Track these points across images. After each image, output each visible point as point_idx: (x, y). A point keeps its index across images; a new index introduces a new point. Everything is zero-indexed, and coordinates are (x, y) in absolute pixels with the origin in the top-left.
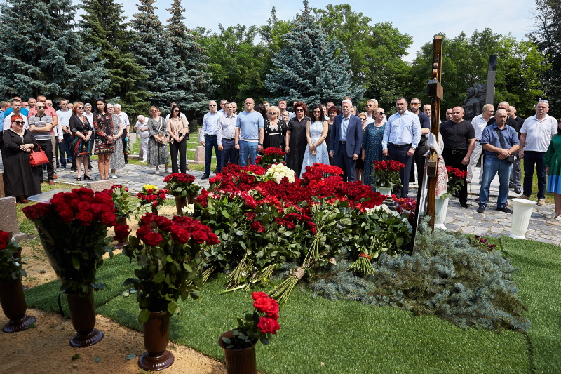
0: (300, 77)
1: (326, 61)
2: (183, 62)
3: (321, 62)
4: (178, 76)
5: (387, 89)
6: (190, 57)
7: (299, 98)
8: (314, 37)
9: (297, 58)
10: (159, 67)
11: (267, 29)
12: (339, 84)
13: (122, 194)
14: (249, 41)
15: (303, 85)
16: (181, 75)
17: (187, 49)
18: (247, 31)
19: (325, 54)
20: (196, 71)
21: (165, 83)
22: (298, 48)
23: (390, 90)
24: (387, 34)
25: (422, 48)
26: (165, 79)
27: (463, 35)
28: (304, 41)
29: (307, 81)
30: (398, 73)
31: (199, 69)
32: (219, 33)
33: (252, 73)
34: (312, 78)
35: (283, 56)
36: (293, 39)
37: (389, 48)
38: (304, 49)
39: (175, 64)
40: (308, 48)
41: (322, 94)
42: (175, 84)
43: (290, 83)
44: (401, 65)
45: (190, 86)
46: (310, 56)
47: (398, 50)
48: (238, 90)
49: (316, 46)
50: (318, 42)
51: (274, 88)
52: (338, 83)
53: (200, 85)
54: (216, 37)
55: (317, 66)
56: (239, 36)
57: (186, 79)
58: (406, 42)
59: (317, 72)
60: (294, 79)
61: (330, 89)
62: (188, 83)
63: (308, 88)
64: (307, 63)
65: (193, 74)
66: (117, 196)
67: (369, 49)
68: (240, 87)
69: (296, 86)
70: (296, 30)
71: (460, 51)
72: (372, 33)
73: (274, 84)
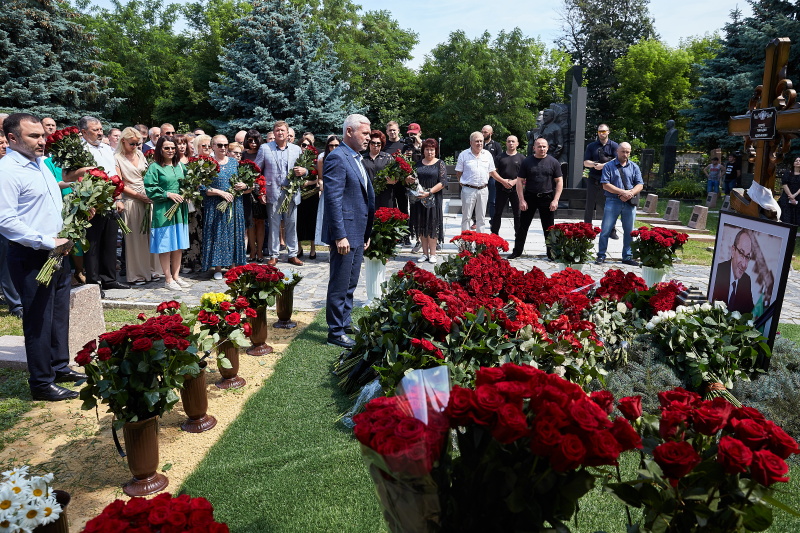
0: (270, 87)
1: (307, 64)
2: (56, 56)
3: (302, 65)
4: (48, 81)
5: (388, 108)
6: (67, 47)
7: (269, 120)
8: (286, 26)
9: (263, 58)
10: (11, 63)
11: (198, 9)
12: (329, 99)
14: (165, 27)
15: (275, 101)
16: (52, 79)
17: (61, 32)
18: (163, 9)
19: (305, 54)
20: (80, 73)
21: (26, 92)
22: (262, 42)
23: (392, 108)
24: (384, 27)
25: (433, 51)
26: (26, 85)
27: (487, 34)
28: (272, 32)
29: (282, 94)
30: (403, 85)
31: (88, 69)
32: (112, 10)
33: (178, 80)
34: (289, 89)
35: (239, 54)
36: (253, 26)
37: (387, 48)
38: (273, 44)
39: (42, 59)
40: (279, 43)
41: (306, 114)
42: (46, 94)
43: (253, 97)
44: (405, 73)
45: (74, 98)
46: (282, 56)
47: (400, 52)
48: (153, 106)
49: (293, 40)
50: (293, 34)
51: (227, 104)
52: (327, 99)
53: (90, 98)
54: (106, 16)
55: (296, 70)
56: (149, 16)
57: (64, 86)
58: (408, 41)
59: (294, 81)
60: (261, 90)
61: (316, 107)
62: (70, 94)
63: (282, 106)
64: (279, 66)
65: (76, 78)
67: (360, 48)
68: (157, 103)
69: (264, 101)
70: (256, 13)
71: (484, 56)
72: (360, 26)
73: (229, 99)
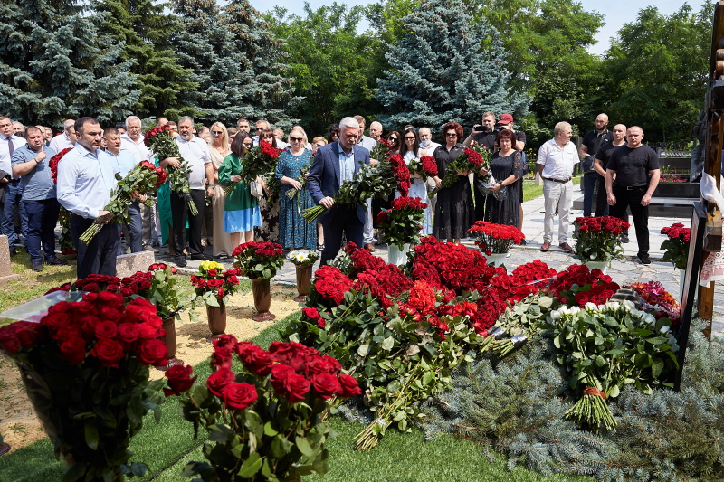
0: (430, 81)
1: (469, 56)
2: (250, 62)
3: (463, 58)
4: (242, 84)
5: (564, 97)
6: (260, 54)
7: (428, 114)
8: (450, 19)
9: (425, 53)
10: (214, 71)
11: (378, 8)
12: (490, 91)
13: (166, 279)
14: (349, 28)
15: (435, 94)
16: (246, 82)
17: (256, 42)
18: (347, 12)
19: (467, 46)
20: (269, 76)
21: (224, 95)
22: (425, 37)
23: (568, 98)
24: (564, 11)
25: (620, 32)
26: (223, 89)
27: (686, 8)
28: (436, 26)
29: (442, 88)
30: (582, 72)
31: (274, 72)
32: (304, 16)
33: (354, 77)
34: (449, 83)
35: (403, 51)
36: (418, 23)
37: (566, 33)
38: (436, 39)
39: (237, 65)
40: (442, 36)
41: (464, 107)
42: (238, 96)
43: (414, 91)
44: (586, 59)
45: (261, 98)
46: (444, 50)
47: (581, 36)
48: (333, 103)
49: (455, 33)
50: (457, 27)
51: (390, 99)
52: (489, 91)
53: (276, 97)
54: (299, 23)
55: (457, 63)
56: (335, 20)
57: (255, 88)
58: (593, 23)
59: (456, 74)
60: (421, 85)
61: (476, 99)
62: (259, 95)
63: (442, 99)
64: (441, 60)
65: (266, 80)
66: (159, 283)
67: (536, 36)
68: (336, 100)
69: (424, 95)
70: (422, 9)
71: (681, 34)
72: (539, 12)
73: (392, 94)
